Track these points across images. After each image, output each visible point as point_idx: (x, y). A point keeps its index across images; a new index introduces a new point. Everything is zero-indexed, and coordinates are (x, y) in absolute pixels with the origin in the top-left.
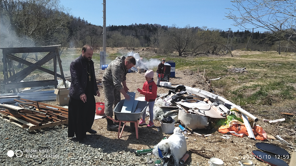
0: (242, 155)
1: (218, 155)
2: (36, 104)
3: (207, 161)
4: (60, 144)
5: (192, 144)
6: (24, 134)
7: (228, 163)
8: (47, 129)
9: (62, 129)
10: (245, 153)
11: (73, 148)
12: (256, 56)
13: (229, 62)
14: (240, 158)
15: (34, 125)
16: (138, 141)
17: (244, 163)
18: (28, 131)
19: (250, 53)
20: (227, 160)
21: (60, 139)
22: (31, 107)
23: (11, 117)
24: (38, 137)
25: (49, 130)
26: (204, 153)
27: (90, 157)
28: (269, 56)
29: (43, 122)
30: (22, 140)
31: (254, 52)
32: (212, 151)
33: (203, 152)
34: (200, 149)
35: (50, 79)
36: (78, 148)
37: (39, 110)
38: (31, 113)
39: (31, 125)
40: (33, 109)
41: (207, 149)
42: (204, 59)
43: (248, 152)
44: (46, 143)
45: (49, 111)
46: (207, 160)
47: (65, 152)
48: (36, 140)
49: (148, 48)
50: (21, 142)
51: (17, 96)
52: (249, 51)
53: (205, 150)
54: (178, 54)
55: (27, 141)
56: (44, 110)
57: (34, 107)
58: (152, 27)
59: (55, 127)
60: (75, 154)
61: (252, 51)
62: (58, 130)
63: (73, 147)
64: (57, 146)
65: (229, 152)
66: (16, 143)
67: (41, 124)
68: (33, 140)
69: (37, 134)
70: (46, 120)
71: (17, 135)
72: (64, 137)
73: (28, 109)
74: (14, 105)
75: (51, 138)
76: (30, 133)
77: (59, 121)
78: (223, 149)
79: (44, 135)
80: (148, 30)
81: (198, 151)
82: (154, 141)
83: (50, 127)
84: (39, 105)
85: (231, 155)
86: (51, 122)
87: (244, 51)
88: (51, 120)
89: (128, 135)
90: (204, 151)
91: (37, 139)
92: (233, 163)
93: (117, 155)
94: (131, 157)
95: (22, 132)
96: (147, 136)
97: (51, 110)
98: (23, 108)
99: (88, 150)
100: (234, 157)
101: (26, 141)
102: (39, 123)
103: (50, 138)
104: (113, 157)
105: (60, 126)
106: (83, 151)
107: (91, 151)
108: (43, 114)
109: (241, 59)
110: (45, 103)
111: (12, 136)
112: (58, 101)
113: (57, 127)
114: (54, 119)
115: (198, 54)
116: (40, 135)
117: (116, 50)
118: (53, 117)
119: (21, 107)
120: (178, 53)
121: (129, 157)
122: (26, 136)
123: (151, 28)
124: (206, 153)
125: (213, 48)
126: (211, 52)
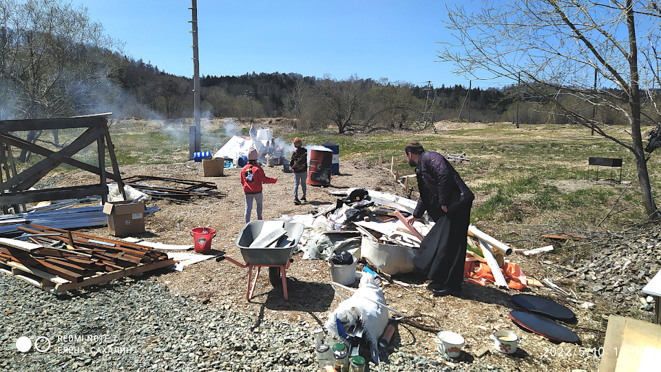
0: (492, 322)
1: (447, 324)
2: (67, 235)
3: (430, 337)
4: (127, 320)
5: (394, 305)
6: (46, 300)
7: (469, 340)
8: (96, 288)
9: (126, 287)
10: (496, 316)
11: (156, 327)
14: (490, 327)
15: (67, 281)
16: (288, 304)
17: (500, 338)
18: (53, 295)
20: (466, 333)
21: (124, 307)
22: (55, 242)
23: (15, 264)
24: (77, 305)
25: (98, 290)
26: (422, 321)
27: (194, 343)
29: (85, 273)
30: (43, 314)
32: (435, 316)
33: (419, 320)
34: (411, 313)
35: (89, 183)
36: (166, 326)
37: (73, 248)
38: (59, 254)
39: (59, 281)
40: (61, 247)
41: (425, 314)
42: (386, 139)
43: (501, 316)
44: (97, 318)
45: (95, 249)
46: (429, 335)
47: (139, 336)
48: (73, 313)
50: (42, 319)
51: (24, 220)
53: (421, 316)
55: (54, 316)
56: (85, 249)
57: (62, 242)
58: (285, 78)
59: (112, 283)
60: (163, 340)
62: (117, 289)
63: (155, 325)
64: (120, 323)
65: (466, 317)
66: (31, 320)
67: (82, 278)
68: (68, 313)
69: (74, 298)
70: (91, 269)
71: (32, 303)
72: (132, 303)
73: (50, 246)
74: (18, 239)
75: (105, 307)
76: (59, 297)
77: (119, 269)
78: (453, 311)
79: (88, 301)
81: (410, 318)
82: (320, 302)
83: (101, 284)
84: (73, 239)
85: (471, 322)
86: (102, 273)
88: (103, 269)
89: (266, 293)
90: (420, 318)
91: (76, 309)
92: (478, 338)
93: (251, 336)
94: (280, 339)
95: (41, 297)
96: (304, 292)
97: (100, 247)
98: (40, 246)
99: (189, 328)
100: (478, 326)
101: (52, 315)
102: (77, 275)
103: (103, 307)
104: (244, 342)
105: (121, 279)
106: (177, 332)
107: (195, 332)
108: (85, 257)
110: (84, 233)
111: (19, 305)
112: (111, 228)
113: (116, 282)
114: (109, 266)
115: (373, 130)
116: (80, 301)
117: (218, 123)
118: (105, 263)
119: (35, 243)
121: (276, 338)
122: (51, 304)
124: (425, 322)
125: (401, 118)
126: (397, 125)
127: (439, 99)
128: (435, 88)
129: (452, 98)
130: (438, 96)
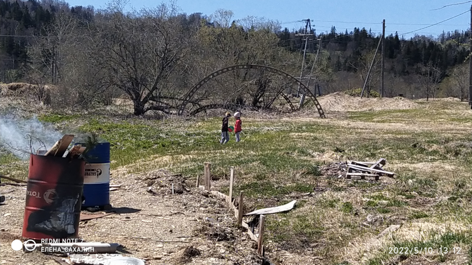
12: (399, 114)
13: (316, 138)
19: (378, 104)
28: (440, 114)
31: (389, 100)
49: (18, 87)
52: (375, 99)
54: (130, 106)
58: (33, 9)
61: (384, 99)
80: (19, 20)
87: (359, 99)
109: (353, 124)
115: (203, 108)
120: (131, 102)
123: (32, 14)
125: (256, 88)
126: (248, 99)
127: (326, 53)
128: (318, 33)
129: (349, 52)
130: (324, 47)
